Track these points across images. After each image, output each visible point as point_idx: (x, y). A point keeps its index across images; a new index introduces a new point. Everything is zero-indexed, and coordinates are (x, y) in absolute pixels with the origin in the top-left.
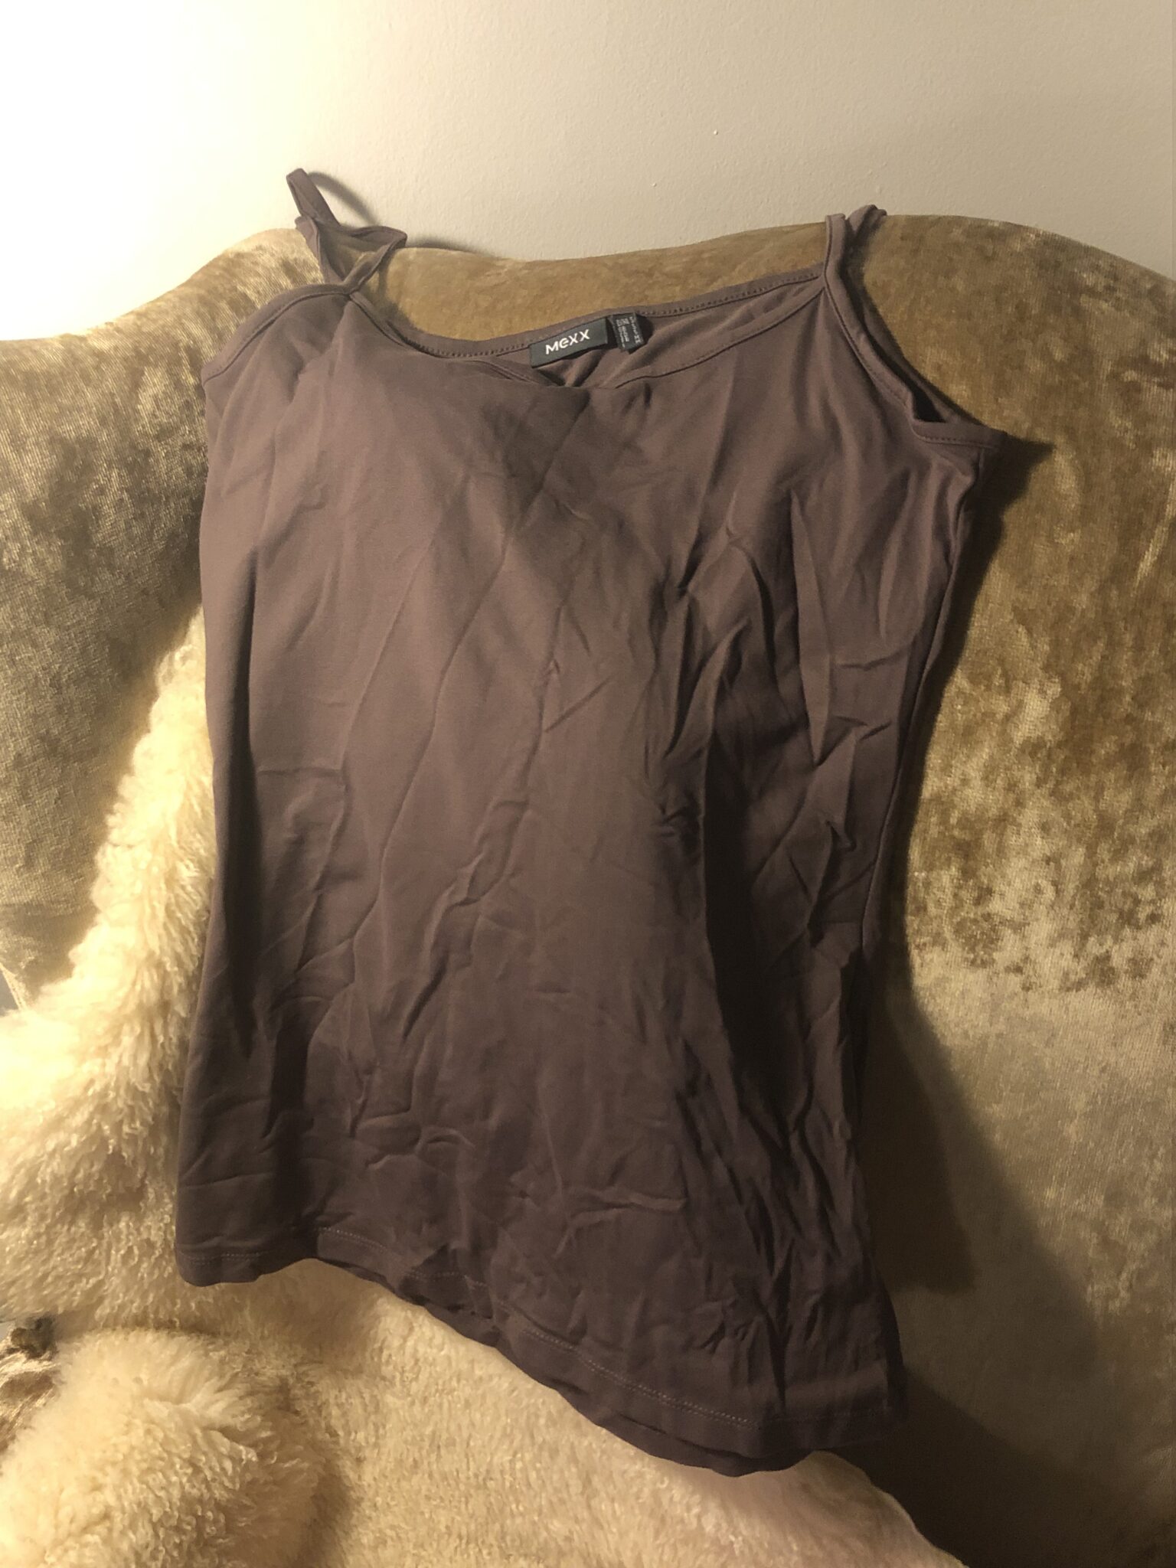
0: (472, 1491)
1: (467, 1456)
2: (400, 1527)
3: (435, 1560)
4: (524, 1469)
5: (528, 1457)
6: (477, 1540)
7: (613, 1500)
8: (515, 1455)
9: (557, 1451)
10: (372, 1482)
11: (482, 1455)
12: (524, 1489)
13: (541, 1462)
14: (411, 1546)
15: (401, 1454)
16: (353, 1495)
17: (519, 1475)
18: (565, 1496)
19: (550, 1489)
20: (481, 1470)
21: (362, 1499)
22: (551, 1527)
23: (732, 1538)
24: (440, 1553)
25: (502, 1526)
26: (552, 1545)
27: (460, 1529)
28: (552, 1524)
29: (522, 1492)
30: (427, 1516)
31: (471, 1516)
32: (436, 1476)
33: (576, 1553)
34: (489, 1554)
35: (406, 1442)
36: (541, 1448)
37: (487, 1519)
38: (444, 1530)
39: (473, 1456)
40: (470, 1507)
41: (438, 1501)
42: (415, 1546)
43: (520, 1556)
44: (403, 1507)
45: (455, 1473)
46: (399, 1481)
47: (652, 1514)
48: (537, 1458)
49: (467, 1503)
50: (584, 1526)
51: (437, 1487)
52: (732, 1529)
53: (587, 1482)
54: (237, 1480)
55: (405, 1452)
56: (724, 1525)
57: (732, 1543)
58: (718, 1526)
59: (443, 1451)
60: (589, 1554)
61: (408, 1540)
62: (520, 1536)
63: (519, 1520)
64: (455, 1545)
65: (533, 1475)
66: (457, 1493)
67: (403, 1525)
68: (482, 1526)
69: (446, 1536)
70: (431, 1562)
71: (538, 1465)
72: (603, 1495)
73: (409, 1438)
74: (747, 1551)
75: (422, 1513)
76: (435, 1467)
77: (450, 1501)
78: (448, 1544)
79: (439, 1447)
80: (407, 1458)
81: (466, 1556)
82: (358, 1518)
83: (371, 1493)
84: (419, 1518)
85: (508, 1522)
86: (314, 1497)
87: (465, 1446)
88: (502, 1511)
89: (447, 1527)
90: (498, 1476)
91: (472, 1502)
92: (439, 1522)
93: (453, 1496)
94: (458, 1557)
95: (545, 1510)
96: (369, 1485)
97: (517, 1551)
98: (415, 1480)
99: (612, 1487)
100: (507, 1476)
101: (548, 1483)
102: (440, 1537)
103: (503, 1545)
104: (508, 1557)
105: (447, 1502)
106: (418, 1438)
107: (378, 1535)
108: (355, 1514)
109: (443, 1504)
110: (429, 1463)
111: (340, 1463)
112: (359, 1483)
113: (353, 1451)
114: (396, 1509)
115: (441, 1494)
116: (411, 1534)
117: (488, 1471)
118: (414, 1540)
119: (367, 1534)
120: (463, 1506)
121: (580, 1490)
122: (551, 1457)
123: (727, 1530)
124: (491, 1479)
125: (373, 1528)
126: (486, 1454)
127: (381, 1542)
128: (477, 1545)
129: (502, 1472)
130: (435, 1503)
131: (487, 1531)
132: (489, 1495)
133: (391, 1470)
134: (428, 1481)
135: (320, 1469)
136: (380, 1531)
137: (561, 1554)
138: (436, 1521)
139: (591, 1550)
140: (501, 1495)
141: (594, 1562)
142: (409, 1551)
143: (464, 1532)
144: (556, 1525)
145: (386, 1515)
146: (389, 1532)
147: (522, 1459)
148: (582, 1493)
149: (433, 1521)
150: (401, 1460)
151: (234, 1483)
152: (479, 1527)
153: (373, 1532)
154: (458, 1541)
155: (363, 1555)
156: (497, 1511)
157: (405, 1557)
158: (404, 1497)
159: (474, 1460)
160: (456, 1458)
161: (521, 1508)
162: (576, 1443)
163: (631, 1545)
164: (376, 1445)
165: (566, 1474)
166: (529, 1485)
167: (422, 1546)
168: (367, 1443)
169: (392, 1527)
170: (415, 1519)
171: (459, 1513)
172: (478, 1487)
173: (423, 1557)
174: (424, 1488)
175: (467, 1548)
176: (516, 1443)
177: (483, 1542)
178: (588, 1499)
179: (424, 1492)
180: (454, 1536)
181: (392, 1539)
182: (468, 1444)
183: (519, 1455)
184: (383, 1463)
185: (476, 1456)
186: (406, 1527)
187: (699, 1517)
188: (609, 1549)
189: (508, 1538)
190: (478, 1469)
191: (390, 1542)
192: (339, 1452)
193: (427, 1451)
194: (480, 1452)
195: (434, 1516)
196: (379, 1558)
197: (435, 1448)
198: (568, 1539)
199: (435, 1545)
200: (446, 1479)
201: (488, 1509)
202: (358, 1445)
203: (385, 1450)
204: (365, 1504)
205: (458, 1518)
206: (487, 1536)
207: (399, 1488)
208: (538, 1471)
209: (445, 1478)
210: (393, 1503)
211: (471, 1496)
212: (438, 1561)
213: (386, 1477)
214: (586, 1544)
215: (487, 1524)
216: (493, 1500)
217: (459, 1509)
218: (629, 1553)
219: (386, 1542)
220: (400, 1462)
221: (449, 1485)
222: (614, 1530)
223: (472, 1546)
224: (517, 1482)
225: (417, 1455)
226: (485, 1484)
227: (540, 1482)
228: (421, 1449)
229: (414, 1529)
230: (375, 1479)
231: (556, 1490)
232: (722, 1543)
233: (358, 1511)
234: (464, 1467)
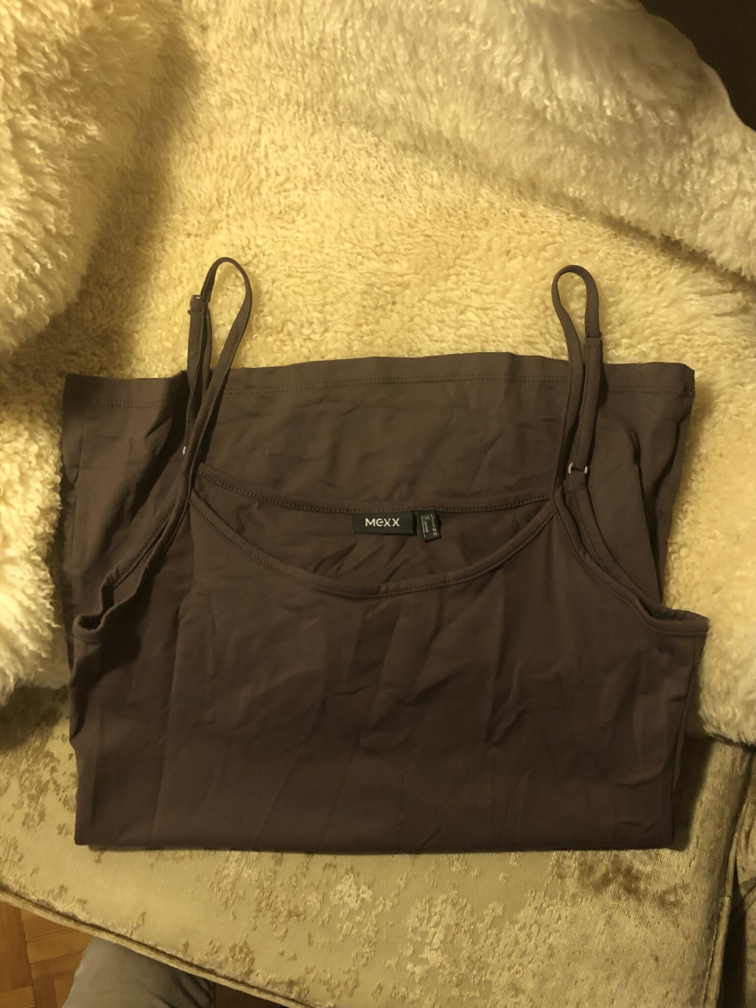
0: (307, 61)
1: (301, 24)
2: (243, 91)
3: (276, 123)
4: (355, 38)
5: (358, 24)
6: (313, 107)
7: (437, 71)
8: (346, 22)
9: (386, 21)
10: (216, 49)
11: (315, 22)
12: (354, 58)
13: (370, 32)
14: (255, 109)
15: (241, 23)
16: (199, 59)
17: (349, 43)
18: (393, 66)
19: (377, 58)
20: (315, 39)
21: (208, 64)
22: (378, 96)
23: (547, 103)
24: (281, 117)
25: (335, 96)
26: (378, 113)
27: (297, 97)
28: (379, 93)
29: (352, 61)
30: (268, 83)
31: (308, 85)
32: (275, 45)
33: (400, 122)
34: (324, 120)
35: (244, 10)
36: (370, 17)
37: (321, 88)
38: (283, 96)
39: (307, 24)
40: (306, 77)
41: (277, 70)
42: (258, 109)
43: (352, 123)
44: (245, 74)
45: (291, 43)
46: (240, 48)
47: (472, 86)
48: (367, 27)
49: (303, 72)
50: (409, 97)
51: (276, 56)
52: (548, 94)
53: (413, 52)
54: (76, 26)
55: (245, 21)
56: (542, 88)
57: (546, 107)
58: (535, 89)
59: (279, 19)
60: (411, 123)
61: (252, 104)
62: (351, 105)
63: (350, 90)
64: (293, 111)
65: (363, 44)
66: (294, 63)
67: (247, 91)
68: (317, 95)
69: (286, 103)
70: (273, 125)
71: (368, 34)
72: (428, 66)
73: (247, 6)
74: (558, 116)
75: (264, 81)
76: (272, 36)
77: (288, 71)
78: (287, 110)
79: (275, 15)
80: (247, 27)
81: (303, 121)
82: (205, 81)
83: (215, 59)
84: (261, 85)
85: (341, 91)
86: (161, 57)
87: (298, 13)
88: (335, 81)
89: (286, 94)
90: (331, 45)
91: (308, 71)
92: (279, 90)
93: (290, 65)
94: (297, 122)
95: (373, 80)
96: (214, 52)
97: (349, 119)
98: (256, 49)
99: (436, 57)
100: (339, 46)
101: (376, 52)
102: (281, 103)
103: (336, 113)
104: (341, 124)
105: (286, 71)
106: (255, 5)
107: (224, 97)
108: (202, 76)
109: (281, 73)
110: (267, 33)
111: (184, 28)
112: (203, 48)
113: (196, 17)
114: (240, 75)
115: (280, 63)
116: (255, 99)
117: (321, 40)
118: (257, 104)
119: (214, 96)
120: (300, 75)
121: (407, 59)
122: (381, 27)
123: (544, 95)
124: (324, 48)
125: (220, 91)
126: (318, 23)
127: (228, 103)
128: (314, 112)
129: (334, 41)
130: (274, 72)
131: (322, 100)
132: (323, 65)
133: (233, 38)
134: (267, 50)
135: (164, 29)
136: (226, 94)
137: (387, 122)
138: (276, 88)
139: (413, 118)
140: (334, 66)
141: (416, 131)
142: (253, 114)
143: (301, 99)
144: (384, 96)
145: (231, 81)
146: (235, 96)
147: (353, 27)
148: (409, 63)
149: (274, 89)
150: (242, 29)
151: (73, 28)
152: (314, 96)
153: (220, 94)
154: (296, 107)
155: (212, 114)
156: (330, 81)
157: (250, 118)
158: (246, 65)
159: (308, 28)
160: (291, 26)
161: (352, 78)
162: (404, 7)
163: (450, 115)
164: (217, 13)
165: (394, 43)
166: (359, 55)
167: (264, 110)
168: (208, 8)
169: (237, 91)
170: (257, 86)
171: (297, 82)
172: (312, 57)
173: (265, 120)
174: (264, 57)
175: (304, 115)
176: (347, 11)
177: (319, 110)
178: (415, 70)
179: (264, 60)
180: (293, 102)
181: (237, 101)
182: (302, 12)
183: (350, 24)
184: (225, 31)
185: (310, 25)
186: (251, 93)
187: (517, 82)
188: (430, 119)
189: (341, 107)
190: (312, 38)
191: (235, 104)
192: (183, 17)
193: (265, 21)
194: (313, 19)
195: (274, 84)
196: (225, 116)
197: (272, 17)
198: (394, 108)
199: (276, 109)
200: (284, 48)
201: (323, 79)
202: (200, 12)
203: (226, 18)
204: (212, 69)
205: (295, 87)
206: (322, 104)
207: (241, 55)
208: (367, 41)
209: (282, 48)
210: (236, 70)
211: (306, 65)
212: (279, 124)
213: (229, 45)
214: (410, 113)
215: (322, 92)
216: (326, 69)
217: (297, 78)
218: (447, 122)
219: (232, 104)
220: (241, 30)
221: (286, 54)
222: (436, 101)
223: (309, 112)
224: (348, 51)
225: (255, 24)
226: (319, 54)
227: (369, 51)
228: (259, 17)
229: (257, 94)
230: (219, 47)
231: (384, 60)
232: (537, 106)
233: (205, 75)
234: (299, 35)
